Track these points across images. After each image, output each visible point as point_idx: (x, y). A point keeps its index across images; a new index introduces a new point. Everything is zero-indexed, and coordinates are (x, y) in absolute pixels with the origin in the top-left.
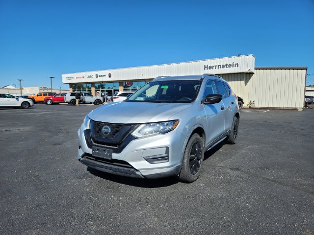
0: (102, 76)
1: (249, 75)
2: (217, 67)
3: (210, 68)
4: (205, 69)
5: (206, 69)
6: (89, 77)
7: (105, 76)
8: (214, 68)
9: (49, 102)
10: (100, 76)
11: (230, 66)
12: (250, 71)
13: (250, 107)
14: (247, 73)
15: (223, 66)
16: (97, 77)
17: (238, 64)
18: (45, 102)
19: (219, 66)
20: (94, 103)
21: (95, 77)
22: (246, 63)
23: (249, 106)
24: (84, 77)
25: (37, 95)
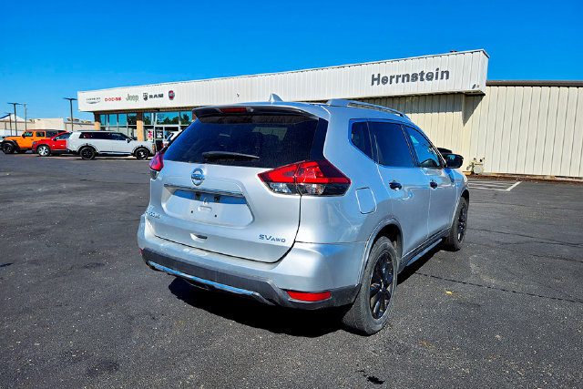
0: (155, 96)
1: (473, 98)
2: (400, 79)
3: (385, 80)
4: (373, 84)
5: (376, 82)
6: (129, 98)
7: (161, 96)
8: (394, 80)
9: (43, 152)
10: (151, 96)
11: (430, 77)
12: (476, 89)
13: (473, 172)
14: (468, 95)
15: (415, 77)
16: (146, 99)
17: (447, 73)
18: (35, 149)
19: (406, 78)
20: (133, 154)
21: (141, 98)
22: (466, 69)
23: (470, 170)
24: (120, 99)
25: (24, 136)
